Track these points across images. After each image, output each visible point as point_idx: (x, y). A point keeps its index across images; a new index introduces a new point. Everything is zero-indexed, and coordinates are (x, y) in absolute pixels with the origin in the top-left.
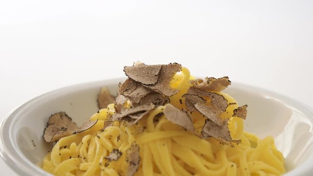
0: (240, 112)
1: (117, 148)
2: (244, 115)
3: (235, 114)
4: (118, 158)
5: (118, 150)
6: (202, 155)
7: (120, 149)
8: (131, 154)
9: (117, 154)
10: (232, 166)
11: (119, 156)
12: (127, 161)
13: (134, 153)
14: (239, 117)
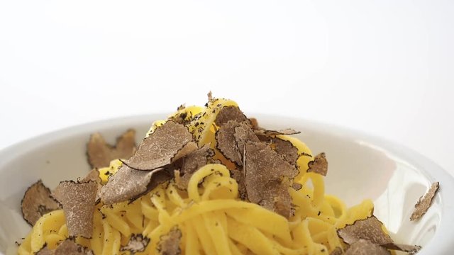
0: (318, 165)
1: (139, 233)
2: (325, 169)
3: (310, 168)
4: (145, 247)
5: (141, 235)
6: (274, 236)
7: (144, 234)
8: (167, 241)
9: (141, 241)
10: (323, 251)
11: (145, 244)
12: (160, 251)
13: (172, 240)
14: (316, 172)
